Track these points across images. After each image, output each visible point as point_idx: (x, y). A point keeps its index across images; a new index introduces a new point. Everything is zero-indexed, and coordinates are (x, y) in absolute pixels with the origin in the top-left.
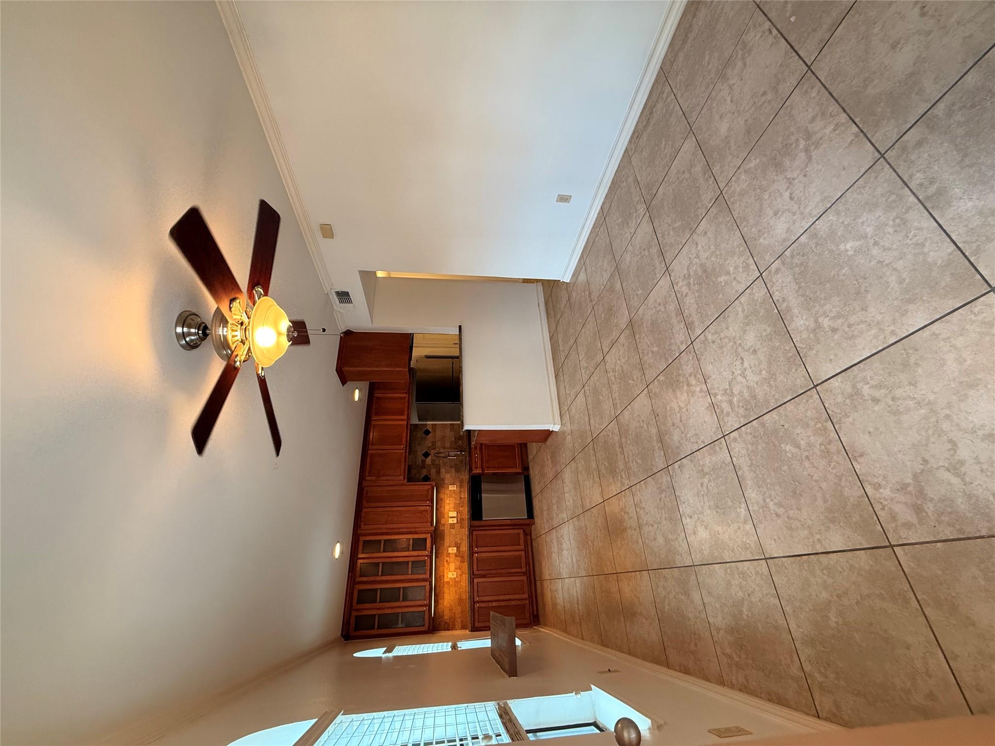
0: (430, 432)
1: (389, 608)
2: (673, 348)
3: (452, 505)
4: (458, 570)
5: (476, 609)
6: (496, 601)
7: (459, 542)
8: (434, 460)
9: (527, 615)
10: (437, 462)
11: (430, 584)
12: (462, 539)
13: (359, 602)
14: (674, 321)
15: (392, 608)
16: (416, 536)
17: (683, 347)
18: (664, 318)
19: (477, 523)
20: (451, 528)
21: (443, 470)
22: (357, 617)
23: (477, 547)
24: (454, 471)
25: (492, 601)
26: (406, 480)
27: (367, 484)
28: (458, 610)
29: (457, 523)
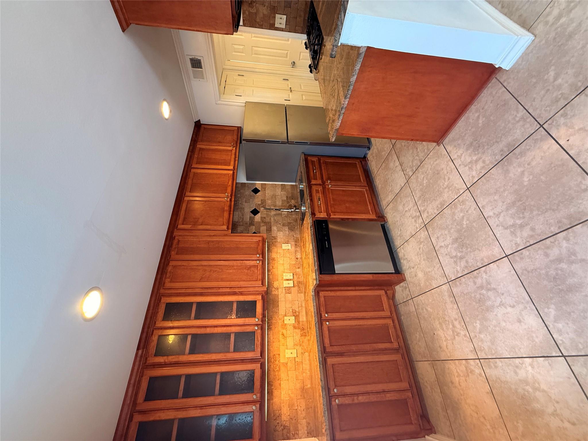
0: (259, 191)
1: (196, 407)
3: (287, 266)
4: (298, 347)
5: (335, 408)
6: (363, 394)
7: (297, 310)
8: (265, 218)
9: (413, 417)
10: (267, 220)
11: (261, 368)
12: (302, 306)
13: (148, 398)
15: (201, 407)
16: (241, 298)
19: (327, 278)
20: (286, 293)
21: (274, 228)
22: (142, 425)
23: (327, 313)
24: (287, 229)
25: (358, 395)
26: (230, 231)
27: (180, 234)
28: (301, 405)
29: (294, 286)
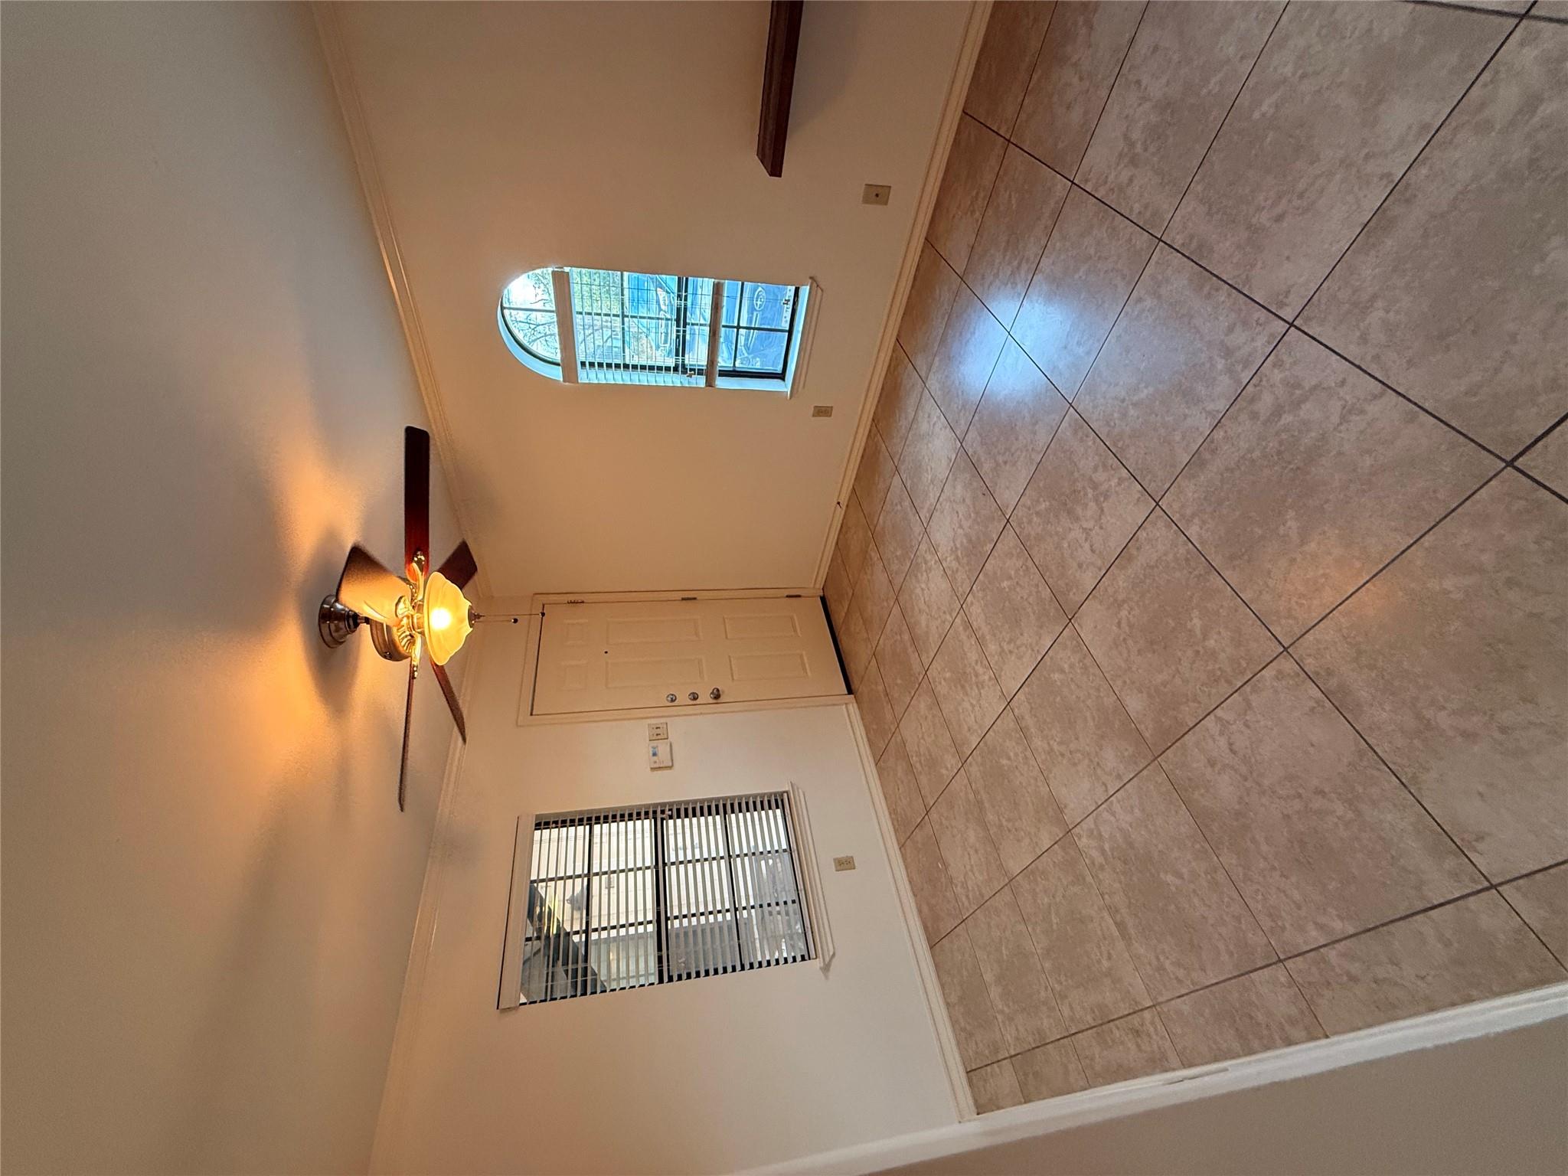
2: (980, 594)
14: (985, 629)
17: (969, 599)
18: (1001, 633)
